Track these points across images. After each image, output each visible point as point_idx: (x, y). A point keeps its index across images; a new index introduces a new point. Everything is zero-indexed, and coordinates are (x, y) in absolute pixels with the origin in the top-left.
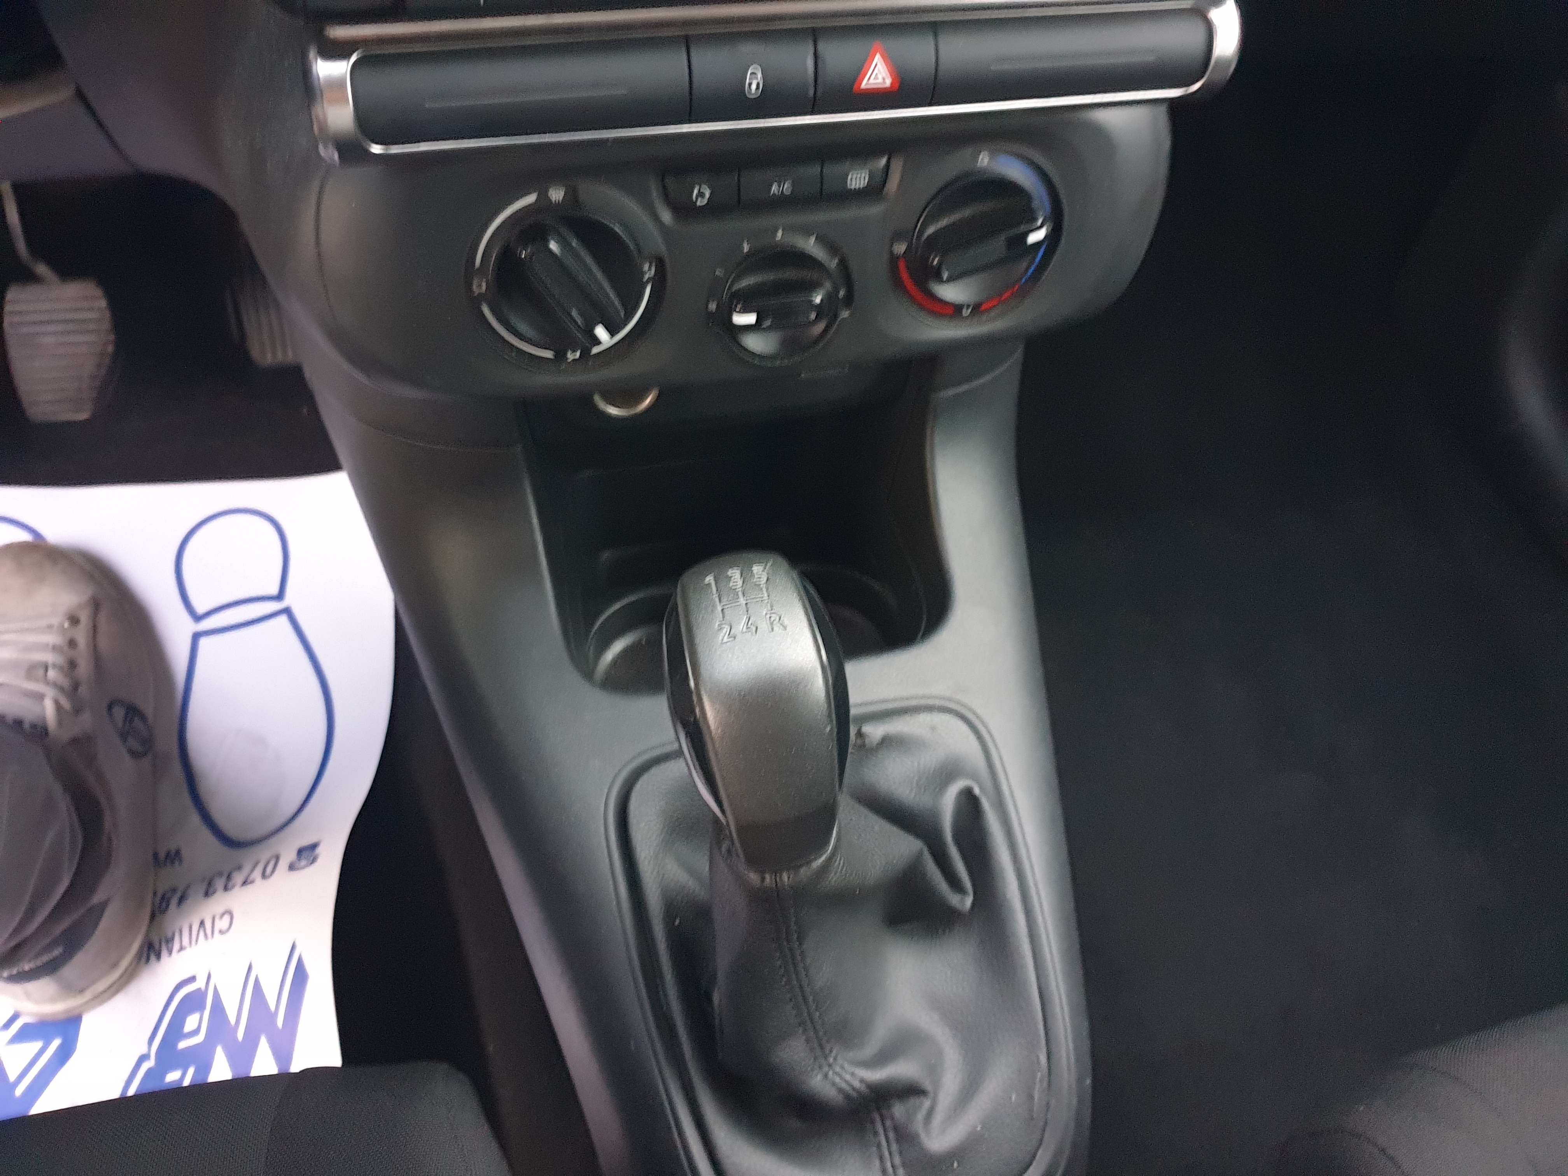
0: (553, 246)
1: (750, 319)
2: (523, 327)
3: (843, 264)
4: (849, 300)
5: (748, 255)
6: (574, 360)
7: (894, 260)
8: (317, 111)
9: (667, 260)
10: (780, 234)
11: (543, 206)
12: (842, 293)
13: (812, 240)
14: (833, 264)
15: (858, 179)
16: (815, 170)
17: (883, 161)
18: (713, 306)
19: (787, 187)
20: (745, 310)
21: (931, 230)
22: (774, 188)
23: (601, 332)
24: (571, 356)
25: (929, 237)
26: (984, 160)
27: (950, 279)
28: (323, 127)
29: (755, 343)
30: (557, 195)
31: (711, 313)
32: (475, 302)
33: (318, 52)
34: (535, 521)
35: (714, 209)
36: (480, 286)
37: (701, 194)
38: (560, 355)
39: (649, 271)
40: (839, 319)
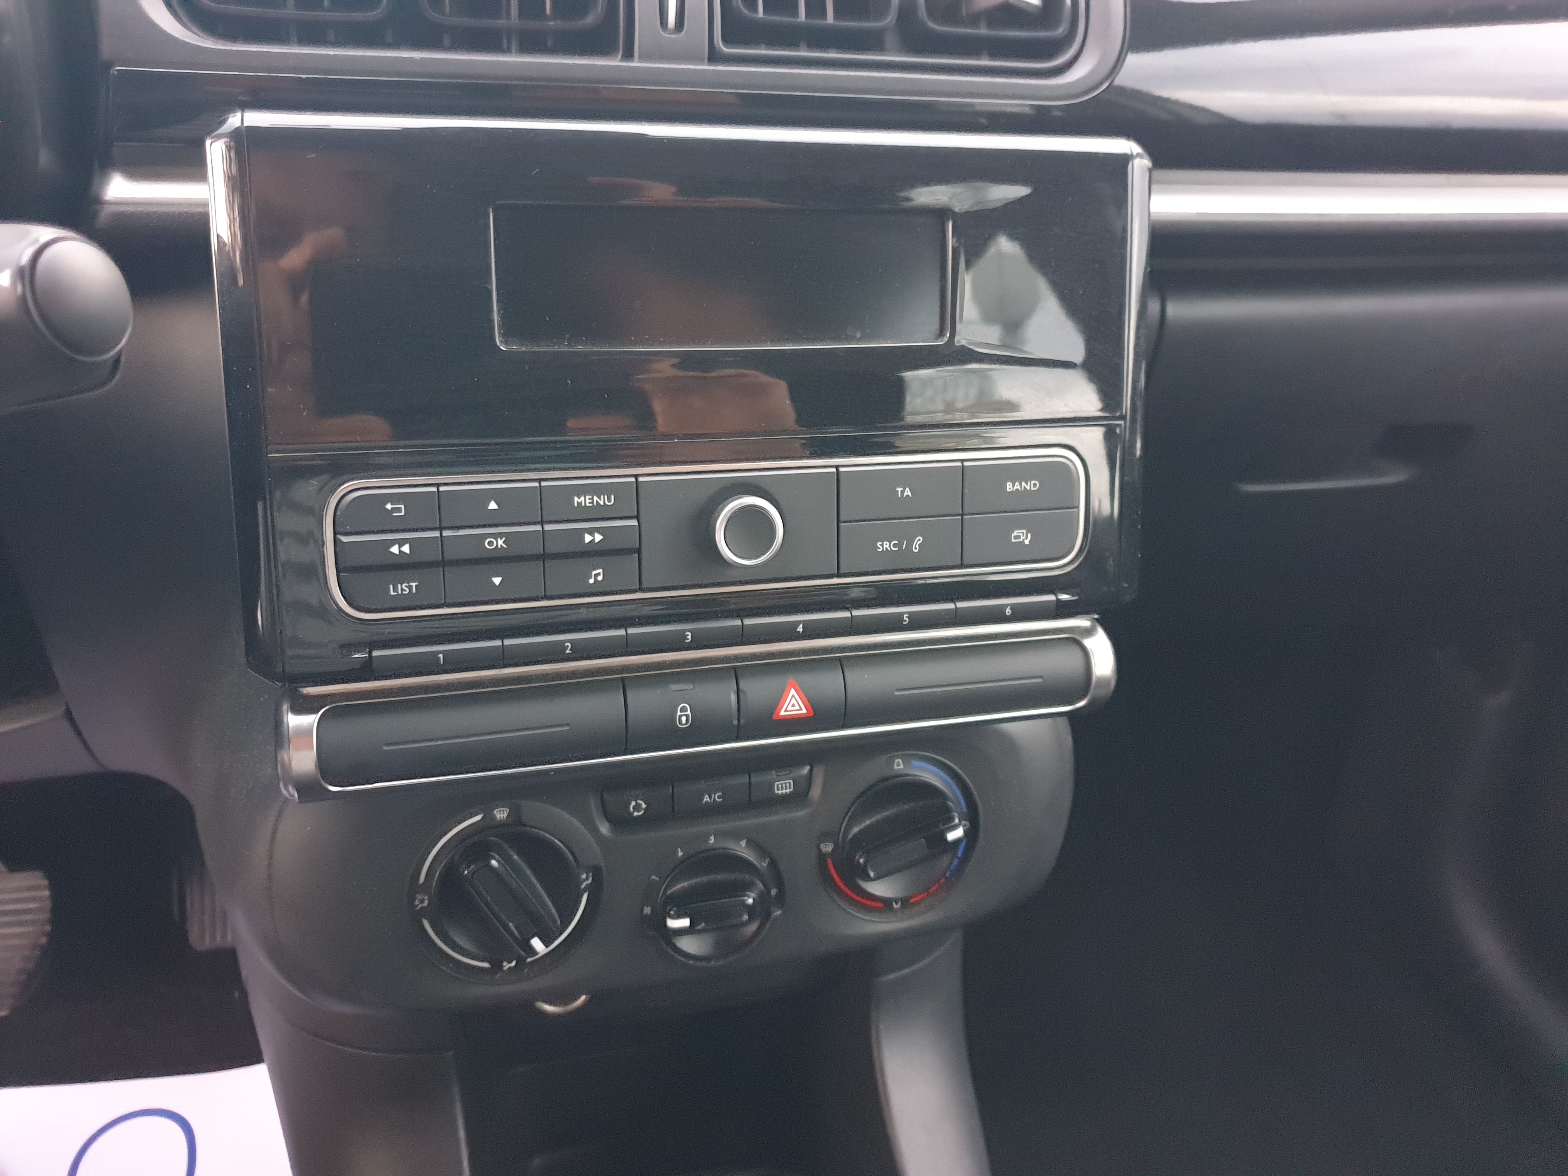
0: (494, 863)
1: (685, 922)
2: (461, 941)
3: (773, 864)
4: (781, 899)
5: (682, 861)
6: (509, 968)
7: (822, 857)
8: (284, 755)
9: (604, 869)
10: (712, 840)
11: (488, 826)
12: (774, 892)
13: (743, 843)
14: (763, 865)
15: (783, 787)
16: (745, 779)
17: (807, 769)
18: (647, 910)
19: (717, 797)
20: (679, 916)
21: (856, 830)
22: (706, 798)
23: (537, 944)
24: (506, 966)
25: (855, 835)
26: (899, 765)
27: (877, 878)
28: (287, 768)
29: (689, 945)
30: (501, 814)
31: (646, 916)
32: (416, 917)
33: (291, 707)
34: (462, 1133)
35: (649, 820)
36: (422, 901)
37: (637, 807)
38: (496, 965)
39: (586, 879)
40: (771, 919)
